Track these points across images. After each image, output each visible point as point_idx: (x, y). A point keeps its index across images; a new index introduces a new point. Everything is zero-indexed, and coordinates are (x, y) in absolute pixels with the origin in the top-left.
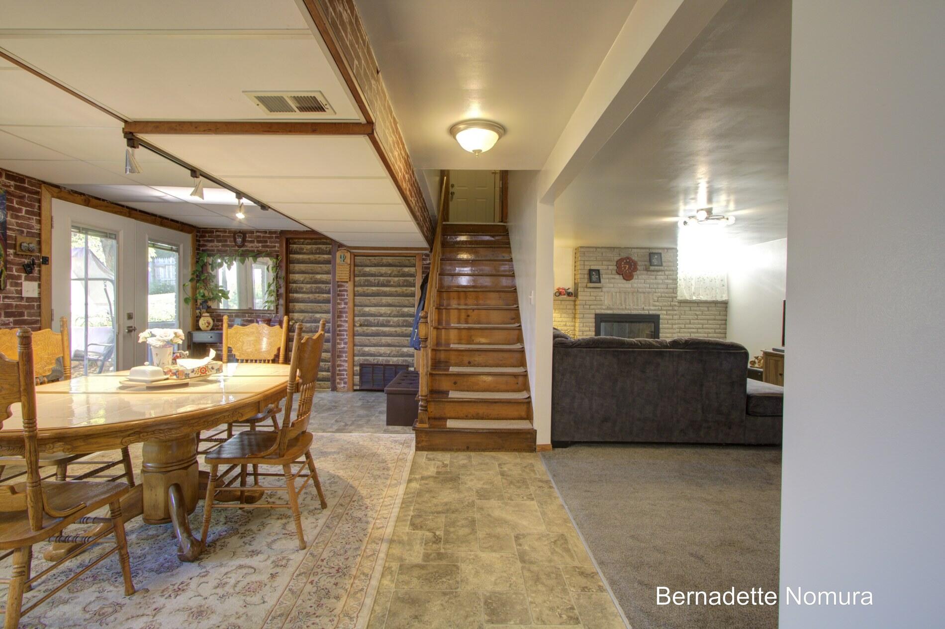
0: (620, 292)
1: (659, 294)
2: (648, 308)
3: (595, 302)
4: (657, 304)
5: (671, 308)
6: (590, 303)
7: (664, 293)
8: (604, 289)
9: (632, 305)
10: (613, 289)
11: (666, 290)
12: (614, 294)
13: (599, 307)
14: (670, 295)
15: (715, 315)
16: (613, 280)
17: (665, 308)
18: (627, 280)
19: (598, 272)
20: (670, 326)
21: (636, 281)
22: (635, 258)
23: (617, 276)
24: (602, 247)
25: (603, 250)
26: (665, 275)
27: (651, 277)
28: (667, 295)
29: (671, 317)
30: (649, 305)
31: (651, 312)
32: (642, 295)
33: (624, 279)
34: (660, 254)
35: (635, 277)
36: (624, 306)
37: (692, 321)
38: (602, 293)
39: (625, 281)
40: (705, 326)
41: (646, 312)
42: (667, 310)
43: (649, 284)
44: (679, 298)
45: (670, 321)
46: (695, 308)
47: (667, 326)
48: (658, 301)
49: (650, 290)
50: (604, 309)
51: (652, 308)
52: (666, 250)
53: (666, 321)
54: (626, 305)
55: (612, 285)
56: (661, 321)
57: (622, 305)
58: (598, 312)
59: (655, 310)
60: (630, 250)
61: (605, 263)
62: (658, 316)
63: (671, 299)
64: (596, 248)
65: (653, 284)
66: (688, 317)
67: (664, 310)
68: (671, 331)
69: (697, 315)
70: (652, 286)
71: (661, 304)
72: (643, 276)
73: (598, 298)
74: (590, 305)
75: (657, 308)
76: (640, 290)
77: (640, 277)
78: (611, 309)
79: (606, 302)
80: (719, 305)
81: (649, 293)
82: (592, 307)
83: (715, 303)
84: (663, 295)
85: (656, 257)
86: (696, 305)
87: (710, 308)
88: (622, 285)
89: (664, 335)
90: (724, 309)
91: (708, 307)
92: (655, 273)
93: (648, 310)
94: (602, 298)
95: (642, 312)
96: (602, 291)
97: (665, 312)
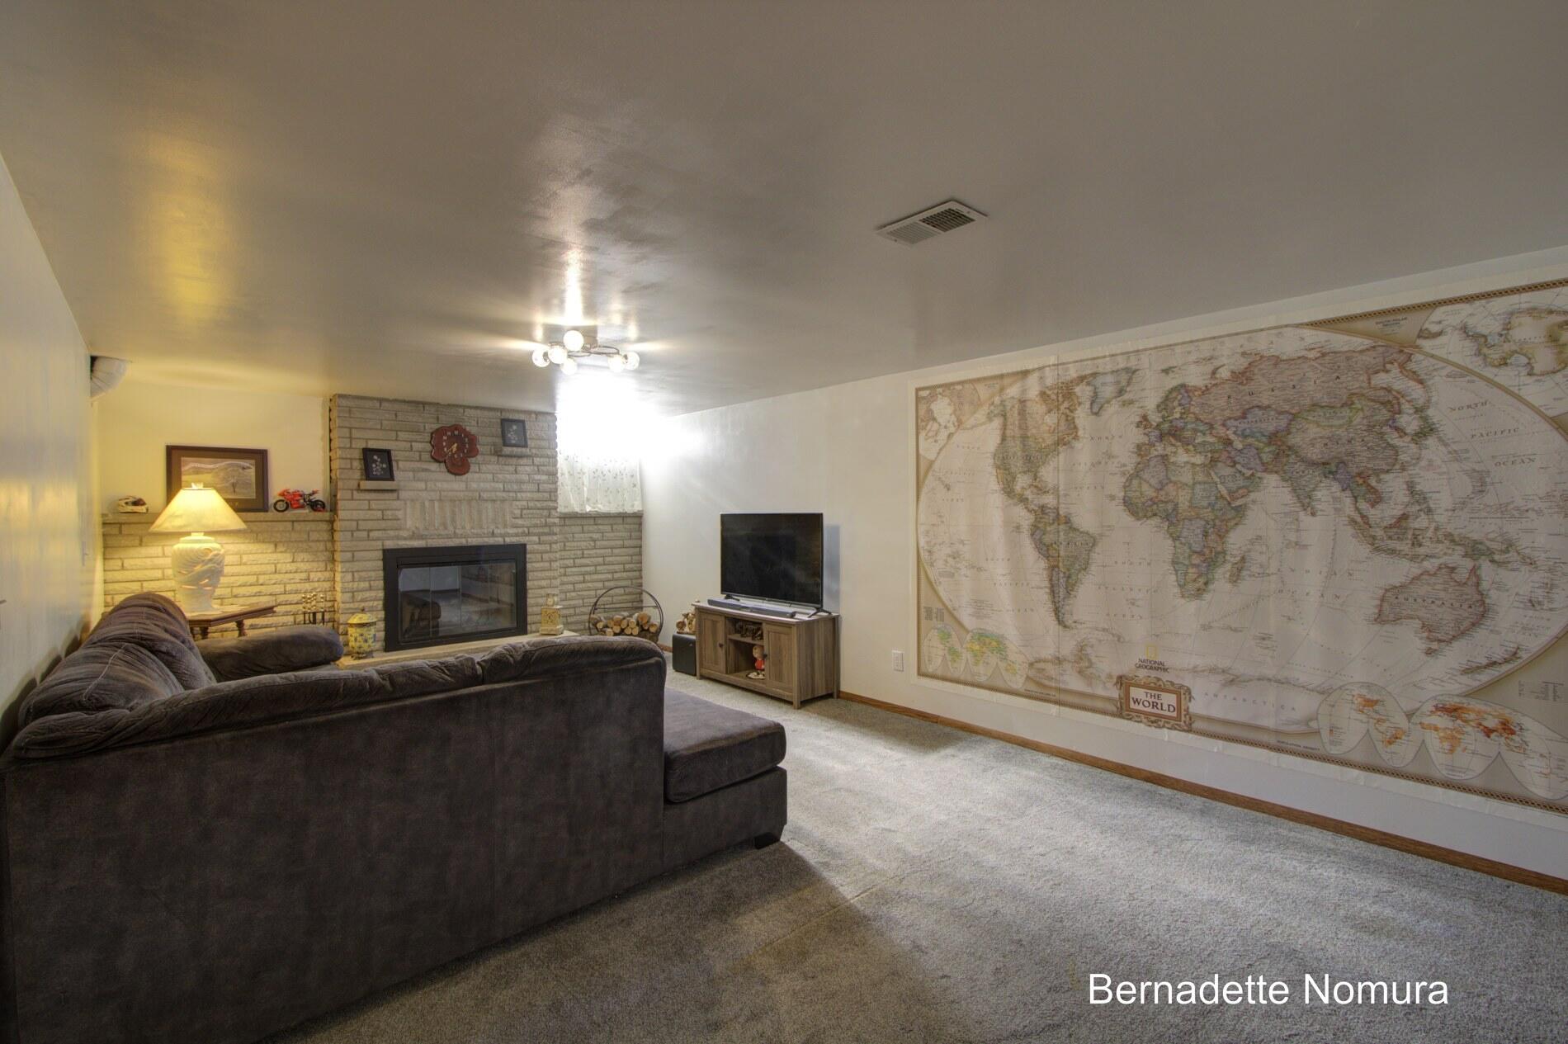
0: (440, 500)
1: (525, 503)
2: (503, 531)
3: (383, 524)
4: (520, 522)
5: (546, 530)
6: (369, 525)
7: (532, 500)
8: (403, 494)
9: (468, 526)
10: (424, 494)
11: (536, 495)
12: (427, 504)
13: (392, 533)
14: (545, 504)
15: (623, 539)
16: (423, 475)
17: (536, 530)
18: (456, 474)
19: (386, 455)
20: (547, 565)
21: (477, 475)
22: (472, 428)
23: (434, 466)
24: (396, 401)
25: (397, 406)
26: (533, 464)
27: (506, 468)
28: (539, 505)
29: (547, 547)
30: (505, 526)
31: (508, 540)
32: (489, 505)
33: (449, 471)
34: (523, 422)
35: (473, 468)
36: (451, 528)
37: (586, 552)
38: (397, 503)
39: (453, 477)
40: (608, 559)
41: (499, 541)
42: (539, 535)
43: (504, 482)
44: (561, 509)
45: (546, 556)
46: (591, 528)
47: (542, 564)
48: (521, 517)
49: (504, 495)
50: (405, 539)
51: (511, 531)
52: (533, 416)
53: (539, 556)
54: (455, 528)
55: (422, 485)
56: (528, 556)
57: (446, 528)
58: (390, 544)
59: (517, 535)
60: (461, 410)
61: (402, 435)
62: (524, 546)
63: (545, 513)
64: (381, 400)
65: (510, 482)
66: (579, 544)
67: (535, 535)
68: (548, 574)
69: (594, 541)
70: (508, 487)
71: (527, 523)
72: (490, 467)
73: (389, 513)
74: (370, 531)
75: (520, 530)
76: (485, 495)
77: (484, 468)
78: (421, 537)
79: (409, 523)
80: (629, 520)
81: (503, 501)
82: (374, 534)
83: (623, 517)
84: (531, 504)
85: (515, 427)
86: (592, 521)
87: (615, 527)
88: (445, 486)
89: (536, 583)
90: (637, 526)
91: (612, 525)
92: (514, 461)
93: (503, 536)
94: (400, 514)
95: (491, 541)
96: (398, 499)
97: (536, 539)
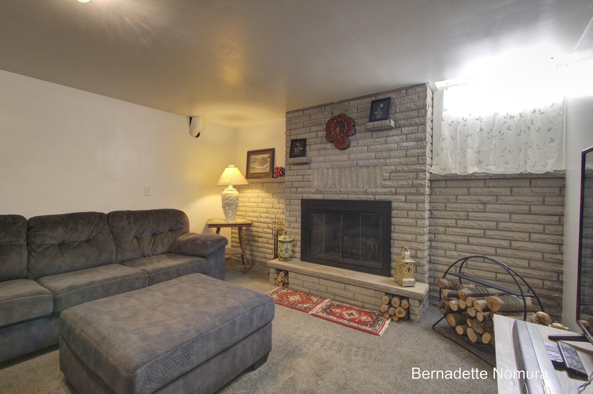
0: (332, 168)
1: (393, 168)
2: (374, 190)
3: (303, 184)
4: (388, 183)
5: (413, 190)
6: (297, 184)
7: (400, 164)
8: (313, 165)
9: (349, 186)
10: (323, 165)
11: (403, 160)
12: (325, 171)
13: (307, 189)
14: (412, 167)
15: (529, 204)
16: (322, 152)
17: (403, 191)
18: (342, 149)
19: (303, 142)
20: (412, 221)
21: (355, 149)
22: (352, 115)
23: (329, 145)
24: (311, 108)
25: (311, 111)
26: (402, 134)
27: (377, 140)
28: (405, 168)
29: (414, 206)
30: (376, 187)
31: (378, 198)
32: (365, 170)
33: (337, 147)
34: (389, 99)
35: (353, 143)
36: (338, 187)
37: (470, 214)
38: (309, 171)
39: (340, 151)
40: (501, 225)
41: (371, 197)
42: (406, 194)
43: (376, 151)
44: (435, 170)
45: (410, 213)
46: (479, 190)
47: (407, 220)
48: (390, 179)
49: (375, 161)
50: (313, 193)
51: (380, 190)
52: (404, 91)
53: (404, 213)
54: (341, 187)
55: (322, 159)
56: (394, 212)
57: (335, 187)
58: (306, 196)
59: (385, 194)
60: (347, 103)
61: (313, 129)
62: (388, 204)
63: (412, 175)
64: (303, 110)
65: (382, 151)
66: (463, 205)
67: (401, 194)
68: (413, 229)
69: (484, 204)
70: (379, 155)
71: (395, 184)
72: (366, 141)
73: (305, 177)
74: (297, 188)
75: (388, 190)
76: (360, 163)
77: (361, 142)
78: (322, 193)
79: (315, 184)
80: (539, 182)
81: (375, 166)
82: (299, 190)
84: (399, 168)
85: (382, 105)
86: (481, 184)
87: (515, 190)
88: (335, 158)
89: (401, 236)
90: (557, 191)
91: (511, 188)
92: (385, 133)
93: (374, 194)
94: (310, 178)
95: (364, 197)
96: (310, 168)
97: (403, 198)
